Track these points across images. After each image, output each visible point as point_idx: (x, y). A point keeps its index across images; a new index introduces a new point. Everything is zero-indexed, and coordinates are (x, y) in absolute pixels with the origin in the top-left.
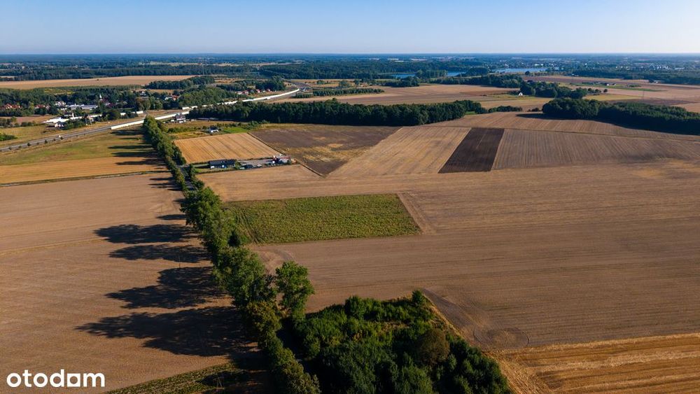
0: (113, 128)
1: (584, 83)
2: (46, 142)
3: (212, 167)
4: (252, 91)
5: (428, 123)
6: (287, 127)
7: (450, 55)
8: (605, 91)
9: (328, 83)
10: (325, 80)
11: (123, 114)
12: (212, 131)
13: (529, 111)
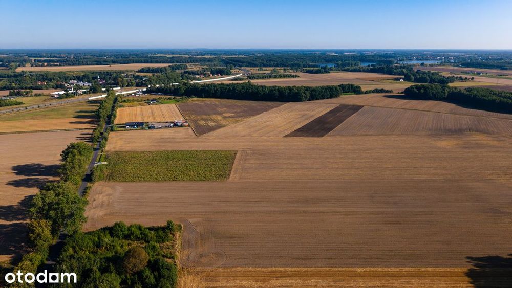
0: (90, 99)
1: (463, 72)
2: (39, 107)
3: (127, 127)
4: (207, 75)
6: (207, 101)
8: (472, 78)
9: (266, 70)
10: (264, 68)
11: (104, 89)
12: (151, 102)
13: (398, 93)
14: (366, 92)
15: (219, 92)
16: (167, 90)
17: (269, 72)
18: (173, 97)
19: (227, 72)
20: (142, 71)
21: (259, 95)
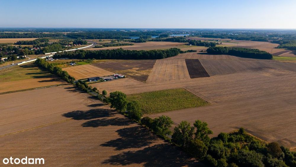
0: (19, 64)
1: (209, 40)
3: (91, 81)
4: (72, 45)
5: (166, 58)
6: (106, 61)
7: (146, 29)
8: (221, 43)
10: (102, 40)
11: (18, 57)
12: (73, 64)
13: (200, 52)
14: (185, 52)
15: (110, 55)
16: (71, 56)
17: (110, 42)
18: (82, 60)
19: (85, 43)
20: (19, 43)
21: (138, 56)
